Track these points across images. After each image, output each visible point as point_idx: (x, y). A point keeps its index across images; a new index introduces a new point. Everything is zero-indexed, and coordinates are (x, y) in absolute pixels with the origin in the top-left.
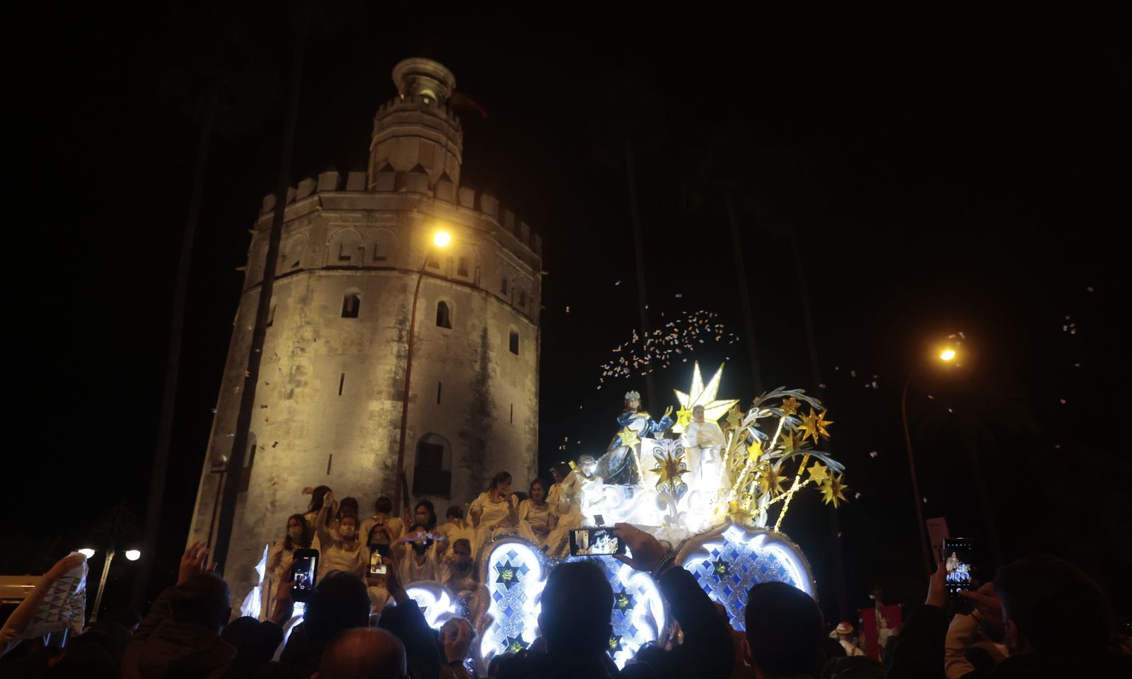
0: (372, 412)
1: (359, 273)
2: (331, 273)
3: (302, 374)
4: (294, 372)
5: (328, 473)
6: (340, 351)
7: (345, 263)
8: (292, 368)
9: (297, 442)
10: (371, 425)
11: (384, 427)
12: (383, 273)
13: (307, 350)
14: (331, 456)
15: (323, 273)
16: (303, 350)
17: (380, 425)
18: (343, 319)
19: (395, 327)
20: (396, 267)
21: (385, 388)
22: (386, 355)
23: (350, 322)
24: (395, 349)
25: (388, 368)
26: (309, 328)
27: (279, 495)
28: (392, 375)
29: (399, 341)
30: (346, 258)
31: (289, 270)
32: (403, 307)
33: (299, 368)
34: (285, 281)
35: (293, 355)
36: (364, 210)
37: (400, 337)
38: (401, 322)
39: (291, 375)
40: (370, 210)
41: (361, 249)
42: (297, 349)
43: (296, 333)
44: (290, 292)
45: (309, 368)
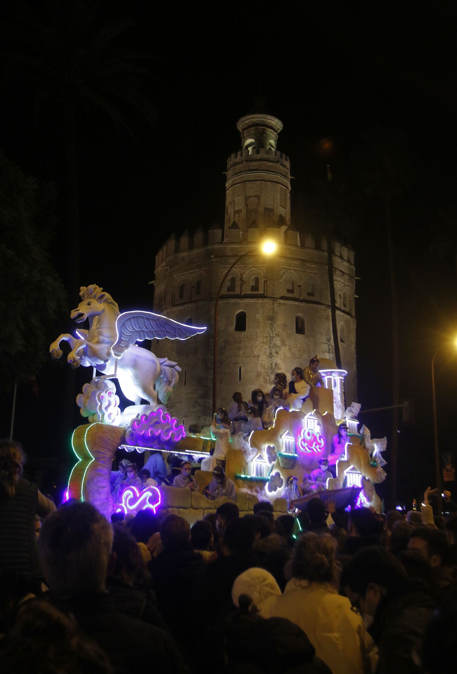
1: (303, 304)
2: (286, 302)
4: (274, 367)
6: (297, 356)
7: (291, 295)
8: (272, 364)
12: (316, 306)
13: (279, 353)
15: (282, 301)
16: (277, 353)
18: (297, 334)
19: (326, 343)
20: (322, 302)
23: (300, 336)
26: (278, 338)
29: (329, 352)
30: (290, 291)
31: (249, 292)
32: (329, 329)
33: (276, 364)
34: (251, 301)
35: (271, 355)
36: (300, 260)
37: (329, 350)
38: (329, 340)
39: (272, 367)
40: (303, 261)
41: (299, 286)
42: (273, 351)
43: (270, 341)
44: (257, 311)
45: (283, 365)
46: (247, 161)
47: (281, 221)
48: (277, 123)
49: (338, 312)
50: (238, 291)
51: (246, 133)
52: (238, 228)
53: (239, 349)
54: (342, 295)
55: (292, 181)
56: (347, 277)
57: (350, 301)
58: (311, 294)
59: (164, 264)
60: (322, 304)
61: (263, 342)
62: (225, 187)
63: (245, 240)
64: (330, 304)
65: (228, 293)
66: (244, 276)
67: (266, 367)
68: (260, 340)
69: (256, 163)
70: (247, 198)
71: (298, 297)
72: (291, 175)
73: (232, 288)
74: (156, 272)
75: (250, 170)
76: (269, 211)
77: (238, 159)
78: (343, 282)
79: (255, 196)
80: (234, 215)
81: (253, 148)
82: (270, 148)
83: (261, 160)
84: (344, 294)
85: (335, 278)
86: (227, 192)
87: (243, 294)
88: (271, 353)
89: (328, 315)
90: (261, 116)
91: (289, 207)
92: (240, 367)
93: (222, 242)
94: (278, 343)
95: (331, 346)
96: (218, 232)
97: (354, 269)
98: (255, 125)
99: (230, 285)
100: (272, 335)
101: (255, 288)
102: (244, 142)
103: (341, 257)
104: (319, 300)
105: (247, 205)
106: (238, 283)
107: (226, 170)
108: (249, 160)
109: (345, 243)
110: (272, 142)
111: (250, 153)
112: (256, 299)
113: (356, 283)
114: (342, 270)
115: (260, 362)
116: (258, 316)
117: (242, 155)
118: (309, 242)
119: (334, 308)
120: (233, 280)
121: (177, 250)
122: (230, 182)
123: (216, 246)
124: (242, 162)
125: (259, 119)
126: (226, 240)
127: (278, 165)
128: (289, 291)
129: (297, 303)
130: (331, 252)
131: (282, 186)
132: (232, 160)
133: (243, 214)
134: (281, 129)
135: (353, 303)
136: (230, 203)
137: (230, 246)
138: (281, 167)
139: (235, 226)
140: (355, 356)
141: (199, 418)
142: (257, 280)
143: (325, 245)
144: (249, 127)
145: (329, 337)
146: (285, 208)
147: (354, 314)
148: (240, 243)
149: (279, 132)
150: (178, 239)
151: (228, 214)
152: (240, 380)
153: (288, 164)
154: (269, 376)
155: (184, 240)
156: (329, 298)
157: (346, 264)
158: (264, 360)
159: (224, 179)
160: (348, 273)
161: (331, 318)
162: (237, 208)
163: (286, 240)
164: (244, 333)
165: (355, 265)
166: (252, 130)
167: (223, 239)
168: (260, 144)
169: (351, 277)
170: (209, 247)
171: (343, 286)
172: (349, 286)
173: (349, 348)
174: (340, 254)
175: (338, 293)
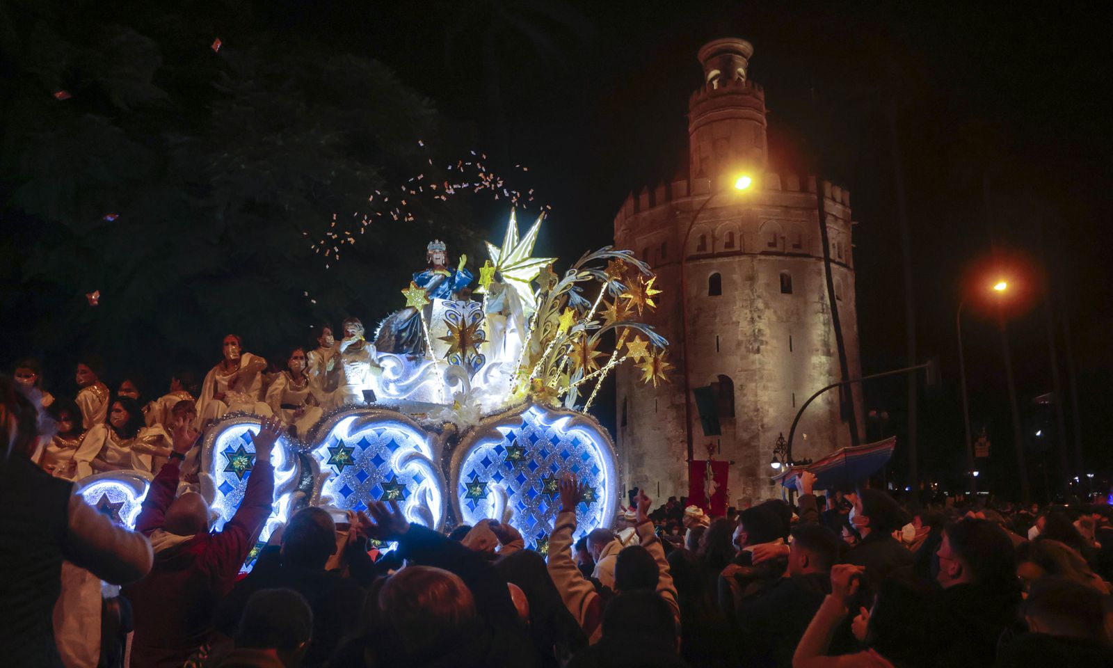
0: (814, 364)
1: (788, 259)
2: (767, 258)
3: (763, 335)
4: (756, 334)
5: (793, 405)
6: (784, 319)
7: (773, 249)
8: (754, 331)
9: (770, 384)
10: (815, 373)
11: (824, 374)
12: (805, 259)
13: (763, 317)
14: (794, 393)
15: (763, 257)
16: (759, 317)
17: (821, 374)
18: (783, 294)
19: (818, 302)
20: (811, 254)
21: (820, 347)
22: (816, 323)
23: (787, 297)
24: (822, 319)
25: (819, 332)
26: (760, 300)
27: (766, 420)
28: (823, 338)
29: (823, 312)
30: (773, 245)
31: (723, 250)
32: (821, 286)
33: (759, 330)
34: (726, 260)
35: (752, 320)
36: (782, 206)
37: (823, 309)
38: (822, 298)
39: (755, 336)
40: (786, 207)
41: (783, 238)
42: (755, 316)
43: (751, 304)
44: (735, 270)
45: (767, 331)
46: (712, 96)
48: (744, 46)
49: (833, 265)
50: (709, 250)
51: (709, 64)
52: (706, 177)
53: (715, 316)
54: (836, 245)
55: (768, 117)
56: (841, 222)
57: (846, 251)
58: (797, 246)
60: (812, 257)
61: (743, 306)
62: (689, 133)
63: (714, 190)
64: (822, 255)
65: (698, 253)
66: (716, 232)
67: (748, 334)
68: (739, 304)
69: (724, 99)
71: (781, 251)
72: (766, 108)
73: (702, 247)
74: (615, 238)
75: (717, 108)
76: (741, 153)
77: (702, 96)
78: (837, 227)
80: (701, 161)
81: (720, 80)
82: (739, 78)
83: (729, 94)
84: (839, 243)
85: (828, 224)
86: (691, 135)
87: (715, 252)
88: (752, 318)
89: (820, 270)
90: (726, 40)
92: (718, 337)
93: (688, 194)
94: (760, 305)
95: (824, 306)
96: (682, 184)
97: (850, 213)
98: (721, 52)
99: (700, 244)
100: (753, 298)
101: (730, 244)
102: (708, 73)
103: (833, 199)
104: (807, 253)
105: (715, 148)
106: (709, 241)
107: (688, 111)
108: (715, 95)
109: (837, 181)
110: (741, 70)
111: (715, 88)
112: (731, 257)
113: (853, 228)
114: (834, 213)
115: (741, 329)
116: (735, 277)
117: (705, 90)
118: (794, 183)
119: (828, 261)
120: (703, 238)
121: (637, 210)
122: (693, 125)
123: (681, 201)
124: (705, 100)
125: (724, 44)
126: (692, 191)
127: (750, 97)
128: (770, 245)
129: (781, 258)
130: (821, 195)
131: (757, 122)
132: (694, 99)
133: (711, 160)
134: (751, 54)
135: (850, 253)
136: (695, 150)
137: (697, 199)
138: (755, 100)
139: (702, 175)
140: (855, 315)
141: (674, 396)
142: (731, 235)
143: (813, 186)
144: (713, 56)
145: (822, 295)
147: (851, 266)
148: (709, 194)
149: (749, 57)
150: (637, 199)
152: (718, 351)
153: (761, 95)
154: (751, 344)
155: (645, 199)
156: (821, 247)
157: (839, 207)
158: (744, 326)
159: (686, 123)
160: (841, 217)
161: (824, 272)
162: (703, 155)
164: (718, 299)
165: (851, 207)
166: (717, 59)
167: (689, 191)
168: (727, 74)
169: (846, 222)
170: (674, 203)
171: (837, 234)
172: (844, 233)
173: (847, 305)
174: (832, 196)
175: (831, 242)
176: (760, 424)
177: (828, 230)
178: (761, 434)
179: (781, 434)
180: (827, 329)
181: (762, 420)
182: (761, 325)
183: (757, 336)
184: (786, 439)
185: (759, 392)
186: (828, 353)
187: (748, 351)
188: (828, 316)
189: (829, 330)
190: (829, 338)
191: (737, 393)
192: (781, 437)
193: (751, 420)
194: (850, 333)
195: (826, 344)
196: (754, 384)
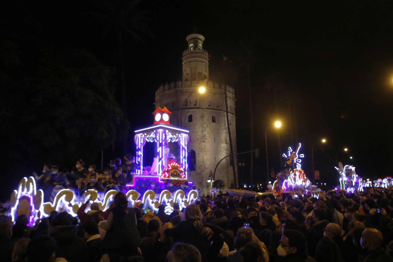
0: (222, 147)
1: (215, 111)
2: (208, 110)
3: (206, 136)
5: (215, 161)
6: (213, 131)
7: (210, 107)
8: (203, 135)
9: (208, 153)
10: (222, 150)
11: (225, 150)
12: (220, 111)
14: (215, 157)
15: (206, 110)
16: (205, 130)
19: (224, 126)
20: (222, 109)
21: (224, 141)
22: (223, 133)
23: (214, 123)
24: (225, 131)
25: (224, 136)
26: (205, 125)
27: (206, 165)
28: (225, 138)
29: (225, 129)
30: (210, 106)
31: (193, 106)
32: (225, 120)
33: (205, 135)
34: (194, 110)
35: (202, 131)
36: (213, 93)
37: (225, 128)
38: (225, 124)
39: (203, 136)
40: (214, 93)
41: (213, 104)
42: (203, 130)
43: (202, 125)
44: (197, 114)
45: (207, 135)
46: (191, 53)
47: (205, 77)
48: (202, 37)
49: (229, 114)
50: (189, 106)
51: (190, 42)
52: (188, 81)
53: (190, 129)
54: (230, 107)
55: (209, 61)
56: (231, 99)
57: (233, 109)
58: (218, 107)
59: (159, 96)
62: (182, 64)
63: (191, 86)
64: (225, 110)
65: (185, 107)
66: (191, 100)
67: (201, 136)
68: (198, 125)
69: (194, 54)
70: (191, 68)
71: (212, 108)
72: (209, 59)
73: (186, 105)
74: (155, 99)
75: (192, 57)
76: (200, 73)
77: (187, 52)
78: (230, 101)
79: (195, 68)
80: (186, 75)
81: (193, 48)
82: (200, 48)
83: (196, 53)
84: (231, 106)
85: (227, 100)
86: (183, 66)
87: (191, 107)
90: (196, 35)
91: (208, 72)
93: (182, 87)
94: (205, 126)
96: (180, 83)
97: (235, 96)
98: (194, 38)
100: (203, 123)
101: (196, 105)
102: (189, 45)
103: (229, 92)
104: (221, 109)
105: (191, 71)
106: (189, 103)
107: (182, 57)
108: (192, 53)
109: (231, 86)
110: (201, 45)
111: (192, 50)
112: (196, 109)
113: (235, 101)
114: (230, 96)
115: (198, 134)
116: (197, 116)
117: (188, 51)
118: (217, 86)
120: (187, 102)
121: (164, 90)
122: (184, 62)
123: (180, 88)
124: (188, 54)
125: (195, 36)
126: (183, 86)
127: (203, 54)
129: (212, 110)
130: (226, 90)
131: (205, 63)
132: (185, 53)
133: (190, 75)
135: (234, 109)
136: (184, 70)
137: (185, 88)
138: (205, 56)
139: (187, 80)
140: (235, 130)
142: (196, 101)
143: (223, 87)
144: (191, 39)
146: (206, 72)
147: (234, 114)
148: (189, 87)
149: (203, 41)
150: (164, 86)
151: (183, 75)
152: (191, 141)
153: (207, 54)
154: (202, 139)
155: (167, 86)
156: (225, 107)
157: (231, 94)
158: (200, 133)
159: (182, 61)
160: (232, 97)
161: (226, 116)
162: (187, 73)
163: (207, 85)
164: (191, 123)
165: (235, 94)
166: (192, 41)
167: (182, 85)
168: (196, 46)
169: (233, 99)
170: (177, 89)
171: (231, 103)
172: (232, 103)
173: (233, 127)
174: (229, 90)
175: (228, 106)
176: (204, 167)
177: (227, 102)
178: (204, 170)
179: (211, 171)
180: (226, 135)
181: (205, 165)
182: (205, 133)
183: (204, 137)
184: (213, 172)
185: (204, 156)
186: (227, 143)
187: (201, 141)
188: (227, 131)
189: (227, 135)
190: (227, 138)
191: (197, 156)
192: (211, 172)
193: (201, 166)
194: (234, 136)
195: (226, 140)
196: (202, 153)
